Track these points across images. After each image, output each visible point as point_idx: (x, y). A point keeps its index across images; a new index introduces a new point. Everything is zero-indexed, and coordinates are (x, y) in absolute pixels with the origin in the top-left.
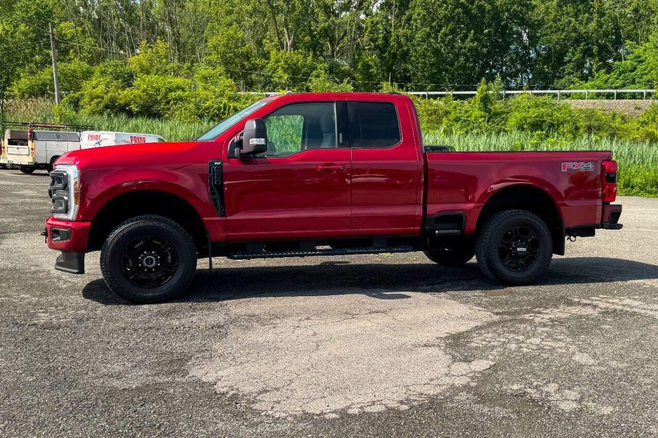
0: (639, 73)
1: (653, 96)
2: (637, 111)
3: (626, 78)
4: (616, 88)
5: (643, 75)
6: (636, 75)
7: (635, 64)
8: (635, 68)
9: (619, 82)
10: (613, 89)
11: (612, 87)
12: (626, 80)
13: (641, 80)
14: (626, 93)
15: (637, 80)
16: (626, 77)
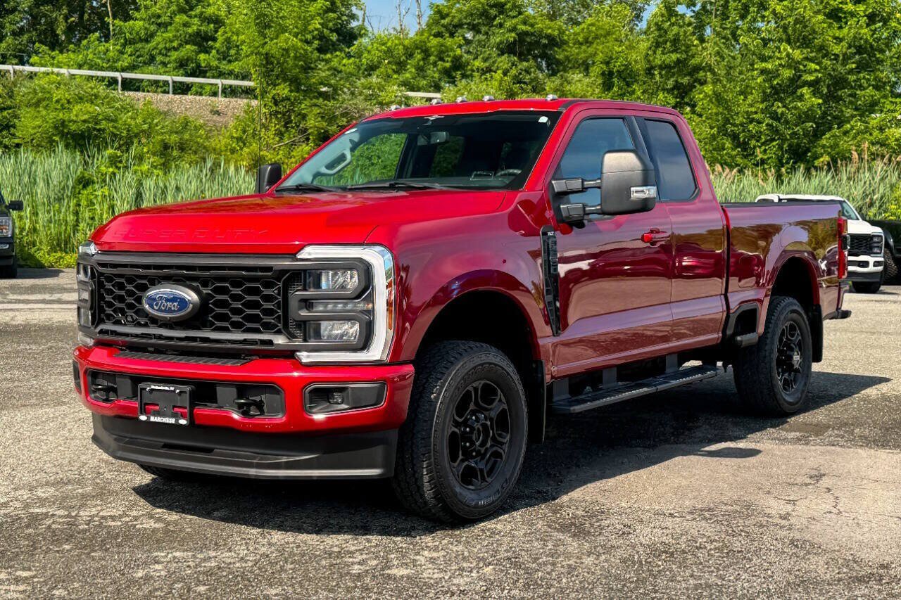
0: (160, 46)
1: (194, 89)
2: (216, 118)
3: (138, 53)
4: (123, 70)
5: (169, 50)
6: (155, 48)
7: (153, 28)
8: (152, 35)
9: (126, 61)
10: (117, 71)
11: (116, 67)
12: (138, 57)
13: (167, 60)
14: (142, 81)
15: (159, 58)
16: (137, 51)
